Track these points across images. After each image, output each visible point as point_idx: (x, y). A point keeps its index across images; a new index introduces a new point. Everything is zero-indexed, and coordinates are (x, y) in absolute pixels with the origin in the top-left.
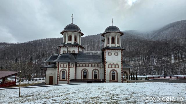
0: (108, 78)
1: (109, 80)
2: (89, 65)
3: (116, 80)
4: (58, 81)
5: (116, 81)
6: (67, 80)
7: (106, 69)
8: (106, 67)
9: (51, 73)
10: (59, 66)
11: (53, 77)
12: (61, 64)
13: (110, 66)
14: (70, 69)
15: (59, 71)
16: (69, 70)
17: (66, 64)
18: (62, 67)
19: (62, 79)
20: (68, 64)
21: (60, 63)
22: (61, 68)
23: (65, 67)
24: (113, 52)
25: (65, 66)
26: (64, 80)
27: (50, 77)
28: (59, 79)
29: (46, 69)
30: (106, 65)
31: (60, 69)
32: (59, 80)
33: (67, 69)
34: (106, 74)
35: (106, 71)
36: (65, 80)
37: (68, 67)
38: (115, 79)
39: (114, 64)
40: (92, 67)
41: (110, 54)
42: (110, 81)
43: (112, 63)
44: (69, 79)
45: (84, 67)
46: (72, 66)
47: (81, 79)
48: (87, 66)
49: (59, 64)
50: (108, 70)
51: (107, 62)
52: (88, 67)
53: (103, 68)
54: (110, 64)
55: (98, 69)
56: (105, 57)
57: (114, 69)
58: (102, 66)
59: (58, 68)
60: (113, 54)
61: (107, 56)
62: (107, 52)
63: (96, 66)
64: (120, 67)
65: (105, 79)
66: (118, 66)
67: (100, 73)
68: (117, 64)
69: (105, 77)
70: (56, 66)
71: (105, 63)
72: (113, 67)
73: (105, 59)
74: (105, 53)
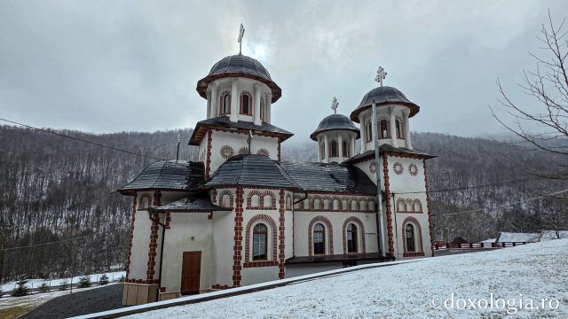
0: (399, 246)
1: (402, 251)
2: (331, 204)
3: (417, 251)
4: (237, 268)
5: (418, 255)
6: (278, 260)
7: (393, 216)
8: (392, 209)
9: (193, 238)
10: (245, 205)
11: (199, 253)
12: (252, 194)
13: (402, 207)
14: (286, 215)
15: (244, 224)
17: (271, 194)
18: (256, 208)
19: (255, 258)
20: (278, 198)
21: (247, 191)
22: (249, 211)
23: (266, 209)
24: (405, 163)
25: (267, 203)
27: (185, 254)
28: (243, 261)
29: (169, 219)
30: (391, 202)
31: (248, 215)
32: (245, 266)
33: (275, 215)
34: (394, 231)
35: (393, 224)
36: (264, 265)
37: (278, 206)
38: (414, 249)
39: (410, 201)
40: (340, 210)
41: (398, 168)
42: (405, 255)
43: (405, 197)
44: (282, 256)
45: (319, 210)
46: (289, 204)
47: (310, 257)
48: (326, 208)
49: (245, 197)
50: (399, 220)
51: (393, 194)
52: (331, 210)
53: (373, 216)
54: (401, 200)
55: (361, 216)
56: (386, 178)
57: (410, 215)
58: (371, 208)
59: (239, 211)
60: (406, 168)
61: (391, 173)
62: (391, 161)
63: (353, 208)
64: (425, 210)
65: (391, 249)
66: (421, 207)
67: (366, 231)
68: (417, 201)
69: (390, 242)
70: (217, 203)
71: (386, 195)
72: (409, 209)
73: (387, 185)
74: (385, 164)
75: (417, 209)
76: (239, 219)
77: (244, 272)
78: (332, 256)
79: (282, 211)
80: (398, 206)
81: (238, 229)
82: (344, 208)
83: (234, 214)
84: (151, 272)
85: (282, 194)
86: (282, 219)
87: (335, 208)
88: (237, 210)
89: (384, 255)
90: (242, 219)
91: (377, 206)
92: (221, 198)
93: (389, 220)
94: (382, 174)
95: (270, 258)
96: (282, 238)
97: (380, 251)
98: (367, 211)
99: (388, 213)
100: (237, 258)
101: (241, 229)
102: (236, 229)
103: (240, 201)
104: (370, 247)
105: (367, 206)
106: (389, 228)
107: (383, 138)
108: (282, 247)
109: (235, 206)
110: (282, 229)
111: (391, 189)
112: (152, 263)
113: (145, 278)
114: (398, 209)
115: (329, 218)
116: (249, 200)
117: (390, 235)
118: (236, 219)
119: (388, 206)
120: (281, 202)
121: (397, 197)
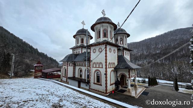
5: (99, 85)
7: (91, 69)
8: (91, 66)
12: (64, 63)
14: (69, 67)
16: (67, 68)
19: (65, 76)
20: (67, 63)
23: (65, 66)
28: (63, 76)
30: (91, 64)
34: (91, 74)
37: (67, 65)
39: (98, 63)
42: (94, 83)
43: (96, 62)
44: (67, 76)
45: (80, 66)
46: (71, 65)
47: (78, 78)
51: (92, 61)
52: (83, 66)
54: (94, 63)
56: (90, 55)
60: (97, 50)
61: (92, 53)
62: (92, 48)
63: (88, 65)
65: (90, 80)
66: (102, 65)
68: (101, 63)
69: (90, 78)
71: (90, 61)
72: (97, 66)
74: (90, 50)
75: (101, 66)
77: (63, 78)
80: (93, 65)
90: (63, 68)
96: (67, 72)
108: (67, 74)
111: (91, 59)
114: (93, 66)
115: (82, 68)
121: (93, 62)
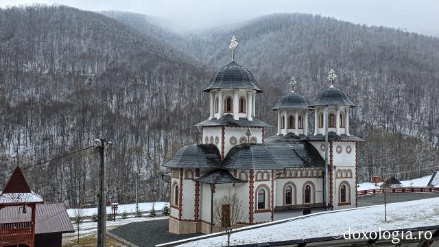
0: (336, 199)
1: (337, 202)
2: (296, 174)
3: (347, 202)
4: (251, 214)
5: (347, 204)
6: (271, 209)
7: (333, 181)
8: (333, 177)
9: (226, 197)
10: (254, 179)
11: (229, 205)
12: (258, 172)
13: (339, 176)
15: (254, 190)
17: (267, 172)
18: (260, 181)
19: (259, 208)
20: (271, 174)
21: (255, 171)
22: (257, 182)
23: (265, 181)
24: (344, 146)
25: (265, 178)
26: (262, 211)
27: (223, 206)
28: (254, 210)
30: (333, 172)
31: (256, 184)
32: (256, 212)
33: (269, 184)
34: (333, 190)
35: (333, 185)
36: (264, 211)
37: (271, 179)
38: (345, 201)
39: (345, 170)
40: (302, 177)
41: (339, 149)
42: (339, 205)
43: (342, 169)
44: (272, 207)
45: (289, 178)
47: (283, 207)
48: (293, 176)
49: (254, 175)
50: (337, 183)
51: (335, 167)
52: (296, 177)
53: (321, 180)
54: (339, 170)
55: (314, 180)
56: (331, 156)
57: (344, 179)
58: (320, 175)
59: (252, 182)
60: (344, 149)
61: (335, 153)
62: (335, 145)
63: (309, 175)
64: (354, 176)
65: (331, 201)
66: (351, 174)
67: (316, 189)
68: (349, 170)
69: (331, 197)
70: (238, 177)
71: (330, 168)
72: (344, 176)
73: (331, 161)
74: (331, 147)
75: (349, 175)
76: (251, 187)
77: (255, 215)
78: (296, 206)
79: (272, 182)
80: (337, 174)
81: (251, 192)
82: (304, 175)
83: (248, 184)
84: (197, 215)
85: (273, 172)
86: (273, 186)
87: (299, 175)
88: (250, 182)
89: (327, 205)
90: (253, 187)
91: (324, 173)
92: (240, 175)
93: (331, 183)
94: (329, 154)
95: (266, 208)
96: (273, 197)
97: (324, 203)
98: (318, 177)
99: (331, 179)
100: (251, 208)
101: (253, 192)
102: (250, 192)
103: (252, 177)
104: (318, 200)
105: (318, 173)
106: (331, 188)
107: (330, 127)
108: (273, 201)
109: (249, 179)
110: (272, 191)
111: (334, 164)
112: (197, 211)
113: (193, 219)
114: (337, 176)
115: (295, 183)
116: (256, 176)
117: (331, 192)
118: (250, 187)
119: (331, 174)
120: (273, 176)
121: (337, 168)
